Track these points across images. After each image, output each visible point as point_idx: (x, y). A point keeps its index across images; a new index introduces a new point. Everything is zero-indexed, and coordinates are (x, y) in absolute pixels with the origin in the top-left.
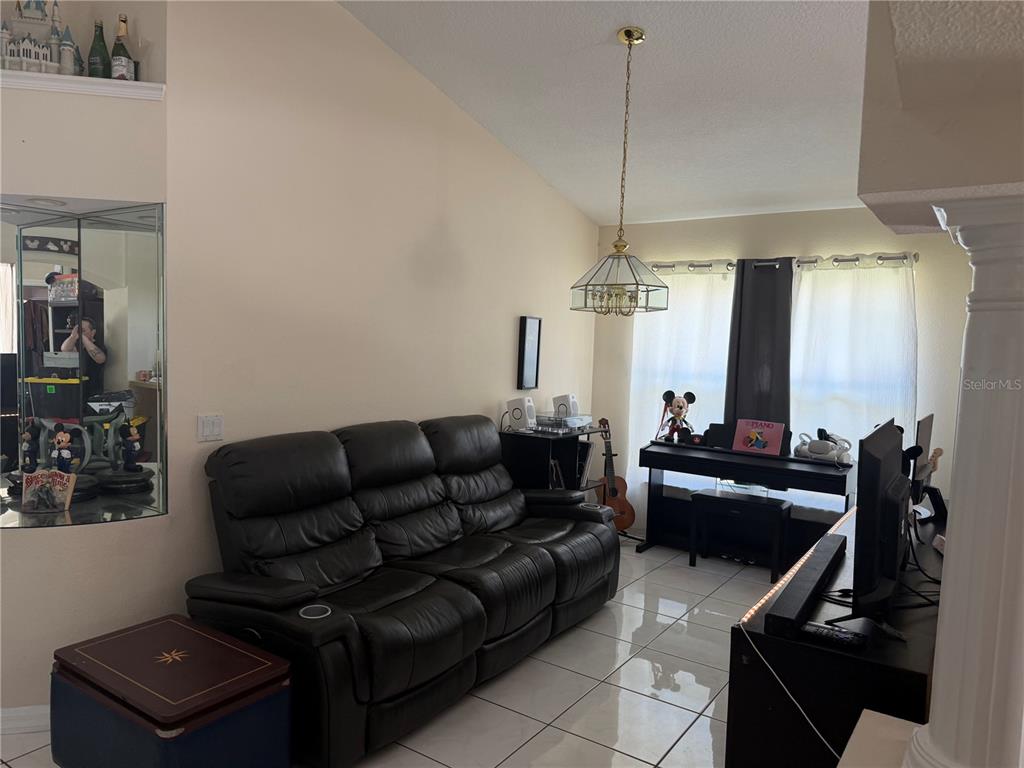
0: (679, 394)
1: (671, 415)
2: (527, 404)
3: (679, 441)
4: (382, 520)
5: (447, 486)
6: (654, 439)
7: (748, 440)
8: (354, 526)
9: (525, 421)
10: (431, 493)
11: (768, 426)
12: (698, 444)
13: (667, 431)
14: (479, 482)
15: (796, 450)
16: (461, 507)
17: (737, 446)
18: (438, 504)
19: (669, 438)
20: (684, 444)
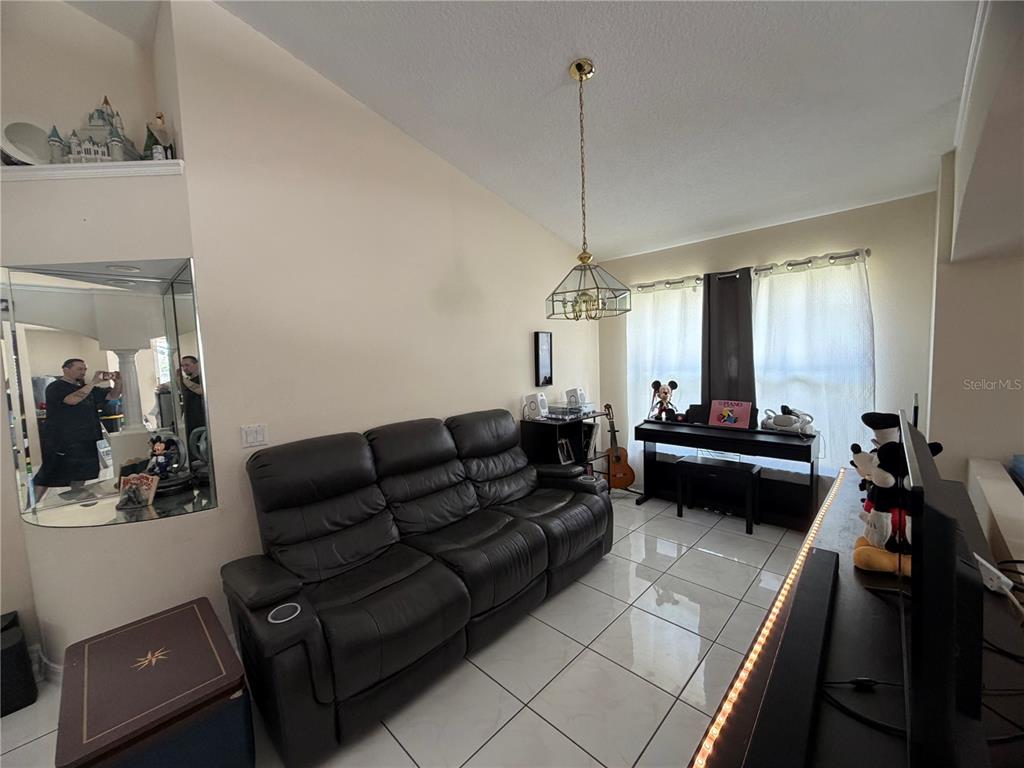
0: (665, 383)
1: (659, 400)
2: (540, 398)
3: (667, 419)
4: (402, 502)
5: (468, 469)
6: (646, 418)
7: (721, 417)
8: (377, 509)
9: (539, 411)
10: (452, 477)
11: (738, 405)
12: (680, 421)
13: (656, 411)
14: (497, 463)
15: (763, 423)
16: (478, 485)
17: (713, 422)
18: (457, 484)
19: (658, 417)
20: (669, 422)
